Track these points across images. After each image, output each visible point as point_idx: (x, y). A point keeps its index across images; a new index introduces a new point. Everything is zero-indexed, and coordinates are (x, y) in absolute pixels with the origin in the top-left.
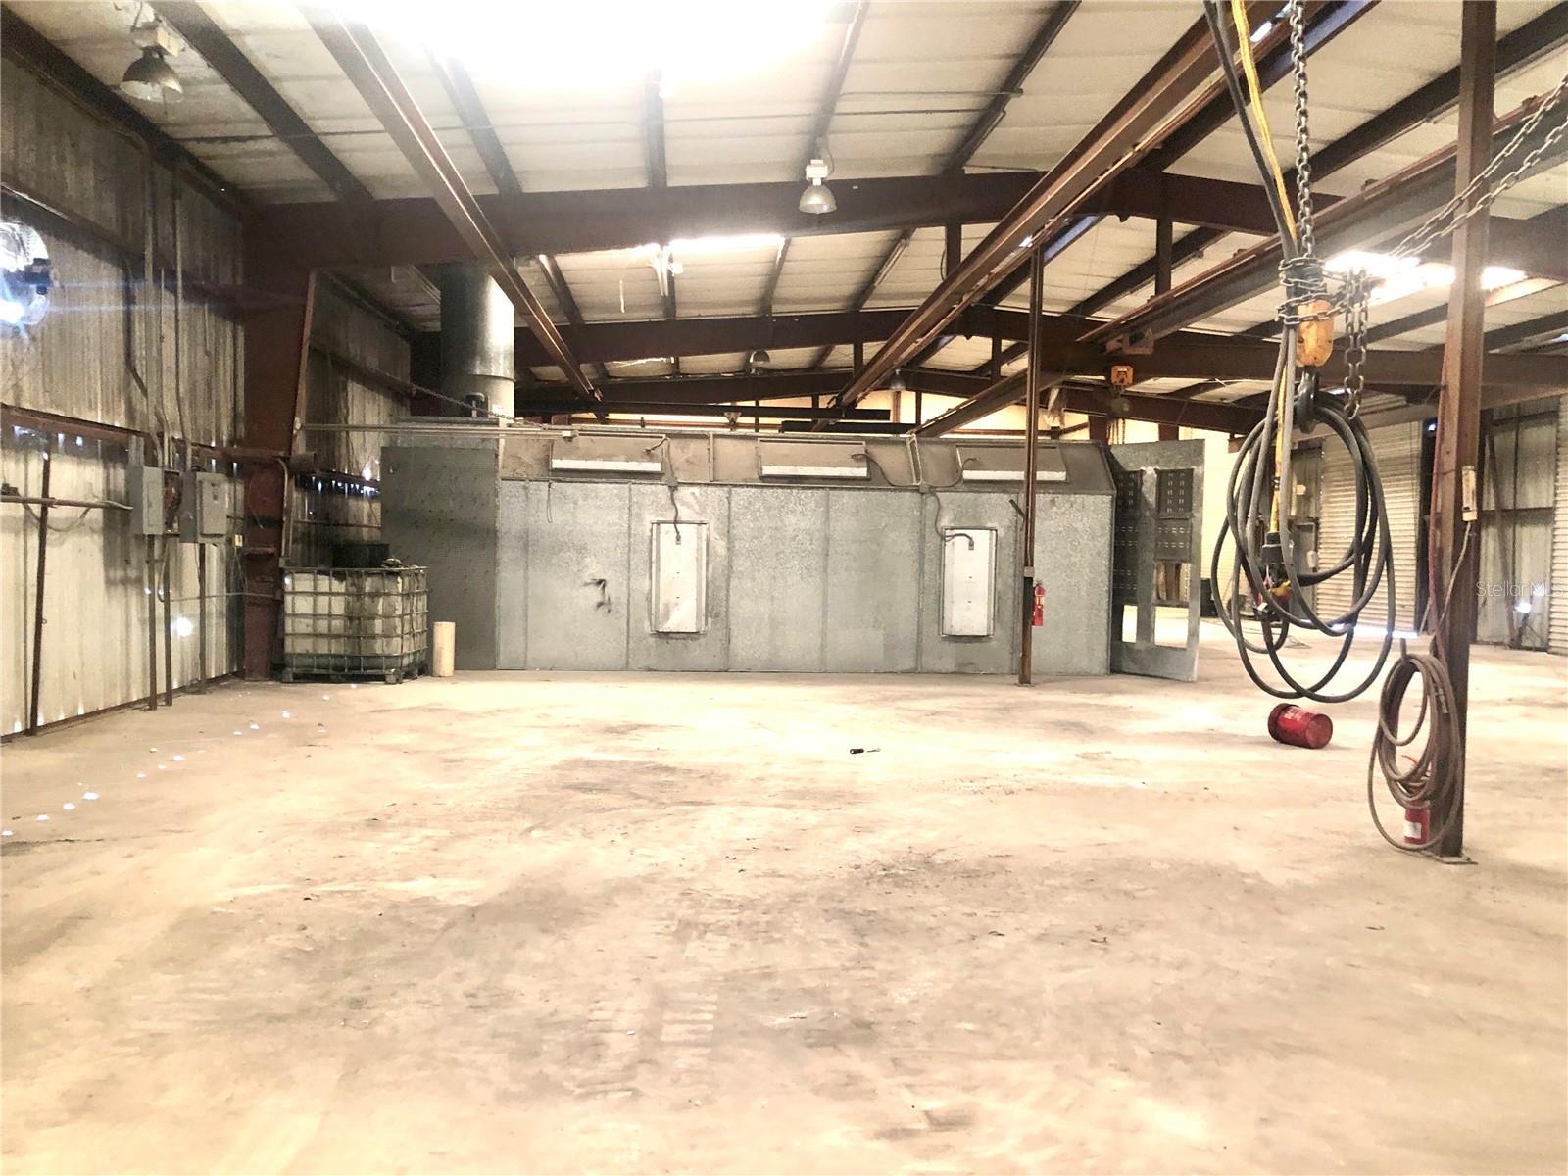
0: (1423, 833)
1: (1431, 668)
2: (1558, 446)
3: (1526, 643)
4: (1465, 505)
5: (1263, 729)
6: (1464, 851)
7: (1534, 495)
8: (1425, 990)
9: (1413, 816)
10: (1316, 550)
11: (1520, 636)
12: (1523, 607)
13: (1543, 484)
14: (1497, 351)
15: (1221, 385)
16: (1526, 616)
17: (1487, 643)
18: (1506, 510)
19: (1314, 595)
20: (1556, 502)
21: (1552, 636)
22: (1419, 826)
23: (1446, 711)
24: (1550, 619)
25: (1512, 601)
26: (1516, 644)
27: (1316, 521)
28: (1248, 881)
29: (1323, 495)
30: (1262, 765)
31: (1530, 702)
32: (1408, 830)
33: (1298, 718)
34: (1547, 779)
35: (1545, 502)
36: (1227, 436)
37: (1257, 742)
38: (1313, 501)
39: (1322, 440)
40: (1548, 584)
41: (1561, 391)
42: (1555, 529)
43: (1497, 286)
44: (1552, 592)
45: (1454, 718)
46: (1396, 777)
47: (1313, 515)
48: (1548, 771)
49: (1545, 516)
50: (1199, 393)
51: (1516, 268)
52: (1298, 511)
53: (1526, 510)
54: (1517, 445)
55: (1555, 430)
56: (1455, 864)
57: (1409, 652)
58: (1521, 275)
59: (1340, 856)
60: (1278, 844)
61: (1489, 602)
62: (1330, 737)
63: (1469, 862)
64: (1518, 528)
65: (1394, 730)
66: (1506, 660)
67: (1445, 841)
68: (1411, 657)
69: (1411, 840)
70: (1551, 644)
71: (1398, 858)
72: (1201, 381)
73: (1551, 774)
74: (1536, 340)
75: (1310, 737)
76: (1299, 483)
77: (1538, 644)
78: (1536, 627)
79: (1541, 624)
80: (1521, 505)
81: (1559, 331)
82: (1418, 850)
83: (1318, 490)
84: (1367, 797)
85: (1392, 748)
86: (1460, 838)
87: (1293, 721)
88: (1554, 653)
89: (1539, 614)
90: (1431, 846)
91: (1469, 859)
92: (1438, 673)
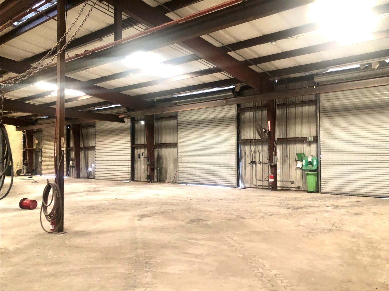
0: (55, 228)
1: (54, 186)
2: (95, 133)
3: (91, 177)
4: (62, 146)
5: (18, 206)
6: (64, 230)
7: (91, 144)
8: (45, 269)
9: (52, 224)
10: (41, 157)
11: (89, 176)
12: (90, 169)
13: (93, 141)
14: (80, 110)
15: (12, 113)
16: (90, 171)
17: (82, 178)
18: (85, 147)
19: (41, 168)
20: (95, 145)
21: (96, 176)
22: (54, 226)
23: (58, 197)
24: (95, 172)
25: (87, 168)
26: (88, 178)
27: (41, 150)
28: (3, 250)
29: (43, 143)
30: (15, 216)
31: (88, 191)
32: (51, 227)
33: (28, 202)
34: (88, 209)
35: (93, 145)
36: (15, 127)
37: (16, 210)
38: (40, 144)
39: (42, 129)
40: (94, 164)
41: (95, 121)
42: (95, 151)
43: (80, 96)
44: (95, 165)
45: (60, 198)
46: (47, 215)
47: (40, 148)
48: (88, 207)
49: (93, 148)
50: (6, 114)
51: (83, 92)
52: (36, 147)
53: (90, 147)
54: (87, 132)
55: (94, 129)
56: (62, 234)
57: (49, 183)
58: (84, 94)
59: (31, 238)
60: (14, 238)
61: (82, 169)
62: (37, 206)
63: (65, 233)
64: (88, 151)
65: (46, 203)
66: (86, 182)
67: (59, 228)
68: (50, 184)
69: (52, 230)
70: (96, 177)
71: (48, 235)
72: (7, 111)
73: (89, 208)
74: (89, 109)
75: (31, 206)
76: (36, 140)
77: (93, 178)
78: (92, 174)
79: (94, 172)
80: (88, 146)
81: (95, 107)
82: (53, 232)
83: (41, 142)
84: (40, 221)
85: (46, 207)
86: (63, 227)
87: (26, 203)
88: (96, 179)
89: (93, 171)
90: (56, 230)
91: (65, 232)
92: (56, 187)
